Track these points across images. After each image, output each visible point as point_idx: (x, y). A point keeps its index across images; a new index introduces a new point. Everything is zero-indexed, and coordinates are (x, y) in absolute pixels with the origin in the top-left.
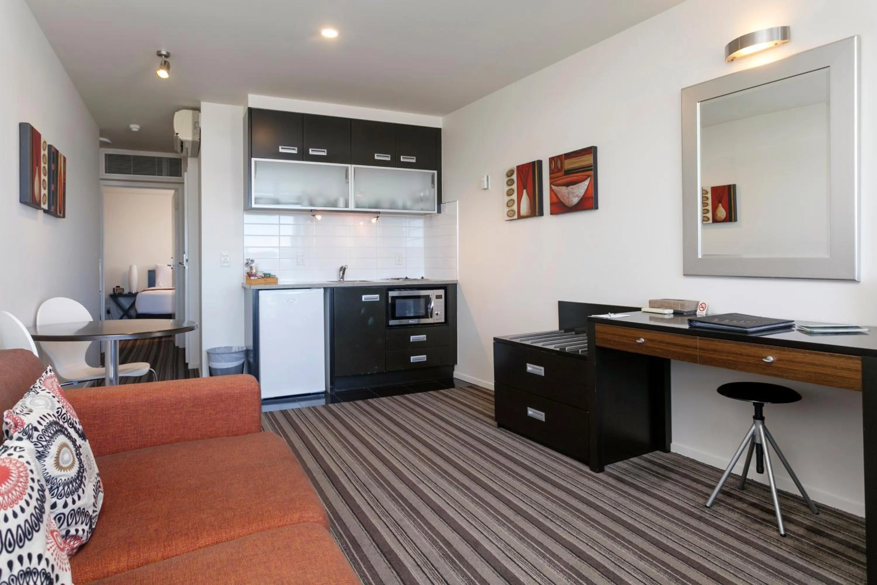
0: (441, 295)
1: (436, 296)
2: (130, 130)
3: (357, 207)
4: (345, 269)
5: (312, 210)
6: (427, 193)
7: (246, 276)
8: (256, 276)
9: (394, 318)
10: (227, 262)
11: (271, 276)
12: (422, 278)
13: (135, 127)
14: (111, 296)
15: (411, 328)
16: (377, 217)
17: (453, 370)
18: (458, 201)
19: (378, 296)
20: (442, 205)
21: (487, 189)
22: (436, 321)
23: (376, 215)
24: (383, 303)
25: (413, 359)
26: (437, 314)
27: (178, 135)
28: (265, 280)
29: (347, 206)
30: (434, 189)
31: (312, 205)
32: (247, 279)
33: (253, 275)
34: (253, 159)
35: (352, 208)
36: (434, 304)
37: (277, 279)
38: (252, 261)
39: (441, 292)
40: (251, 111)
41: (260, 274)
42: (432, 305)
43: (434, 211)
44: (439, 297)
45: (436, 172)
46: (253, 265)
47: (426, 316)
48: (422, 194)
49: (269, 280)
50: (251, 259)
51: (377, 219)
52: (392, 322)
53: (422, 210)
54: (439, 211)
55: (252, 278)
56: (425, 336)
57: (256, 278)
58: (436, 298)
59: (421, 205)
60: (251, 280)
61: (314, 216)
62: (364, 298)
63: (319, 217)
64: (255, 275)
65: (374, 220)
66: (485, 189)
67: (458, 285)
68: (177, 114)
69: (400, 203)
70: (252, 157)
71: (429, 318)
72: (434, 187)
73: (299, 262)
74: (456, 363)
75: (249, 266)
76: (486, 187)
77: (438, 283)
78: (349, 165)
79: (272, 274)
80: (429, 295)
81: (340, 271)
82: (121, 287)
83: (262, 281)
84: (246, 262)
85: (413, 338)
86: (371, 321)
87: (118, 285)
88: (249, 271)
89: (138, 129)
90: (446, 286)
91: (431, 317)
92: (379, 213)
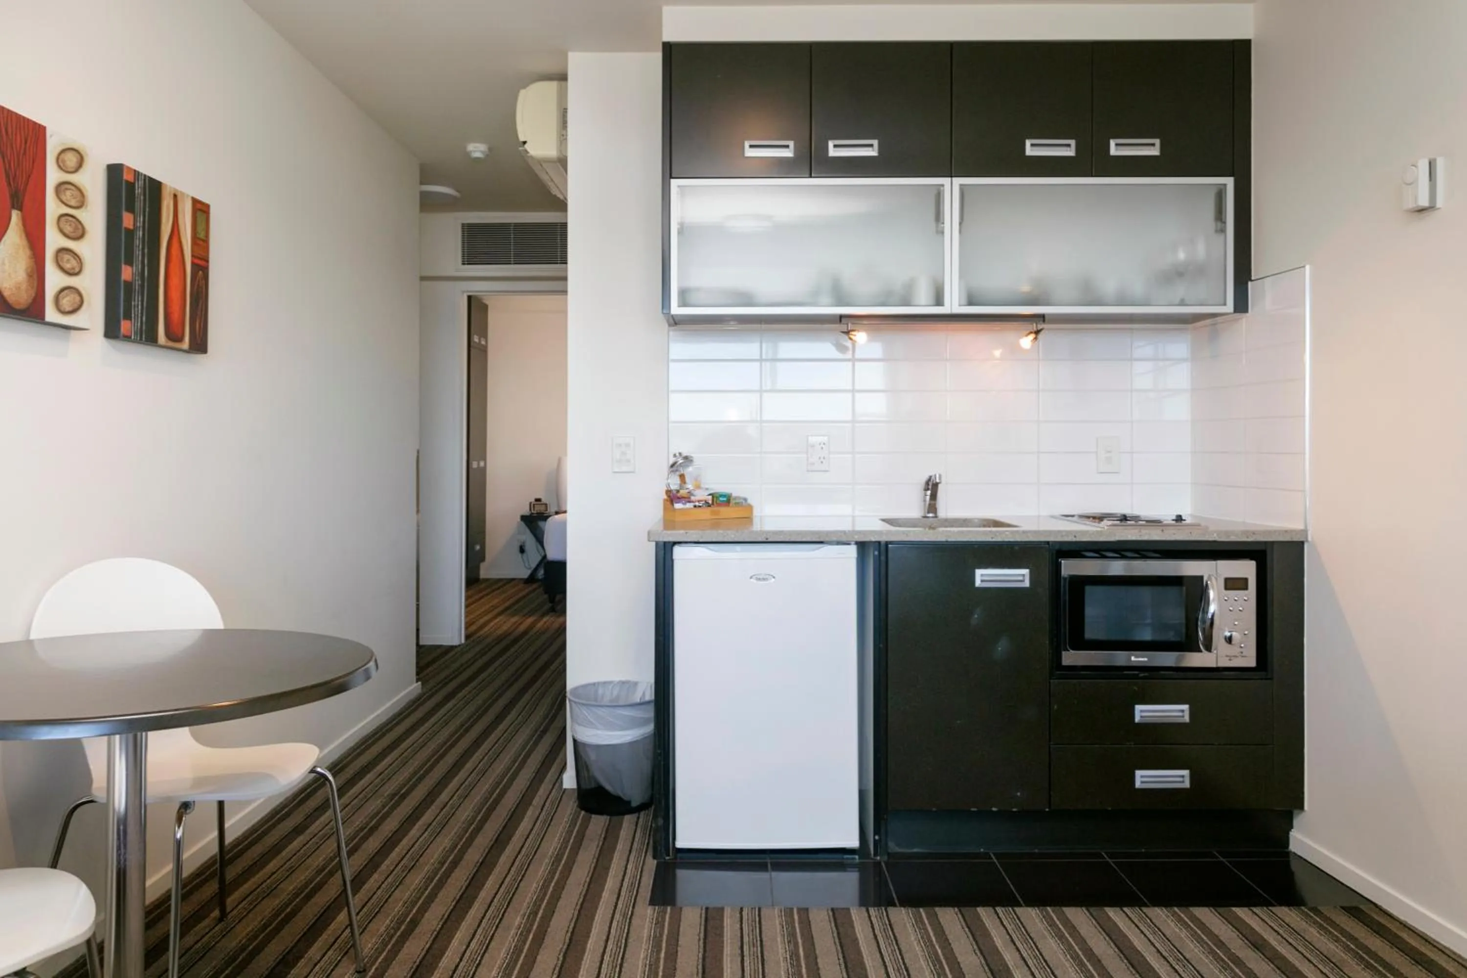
0: (1246, 580)
1: (1227, 580)
2: (467, 154)
3: (970, 303)
4: (935, 486)
5: (841, 317)
6: (1201, 251)
7: (665, 500)
8: (690, 502)
9: (1081, 643)
10: (628, 461)
11: (733, 502)
12: (1179, 519)
13: (477, 150)
14: (524, 518)
15: (1136, 677)
16: (1037, 332)
17: (1291, 827)
18: (1308, 267)
19: (1026, 572)
20: (1250, 283)
21: (1432, 208)
22: (1224, 663)
23: (1034, 327)
24: (1044, 594)
25: (1144, 778)
26: (1229, 640)
27: (526, 146)
28: (714, 513)
29: (939, 302)
30: (1222, 237)
31: (840, 303)
32: (665, 509)
33: (680, 499)
34: (674, 183)
35: (953, 304)
36: (1220, 606)
37: (750, 508)
38: (688, 459)
39: (1247, 569)
40: (670, 50)
41: (701, 495)
42: (1212, 608)
43: (1225, 304)
44: (1234, 584)
45: (1229, 182)
46: (689, 471)
47: (1189, 644)
48: (1182, 256)
49: (725, 512)
50: (684, 454)
51: (1036, 338)
52: (1071, 658)
53: (1182, 303)
54: (1241, 305)
55: (678, 506)
56: (1186, 707)
57: (689, 506)
58: (1227, 588)
59: (1180, 290)
60: (675, 510)
61: (847, 333)
62: (983, 576)
63: (861, 337)
64: (687, 499)
65: (1026, 342)
66: (1421, 210)
67: (1306, 546)
68: (522, 93)
69: (1109, 286)
70: (671, 177)
71: (1200, 651)
72: (1223, 231)
73: (813, 464)
74: (1301, 807)
75: (678, 473)
76: (1424, 202)
77: (1233, 538)
78: (945, 181)
79: (734, 495)
80: (1202, 577)
81: (926, 489)
82: (544, 500)
83: (706, 513)
84: (672, 460)
85: (1143, 712)
86: (1002, 647)
87: (538, 497)
88: (674, 487)
89: (482, 152)
90: (1262, 548)
91: (1209, 648)
92: (1042, 318)
